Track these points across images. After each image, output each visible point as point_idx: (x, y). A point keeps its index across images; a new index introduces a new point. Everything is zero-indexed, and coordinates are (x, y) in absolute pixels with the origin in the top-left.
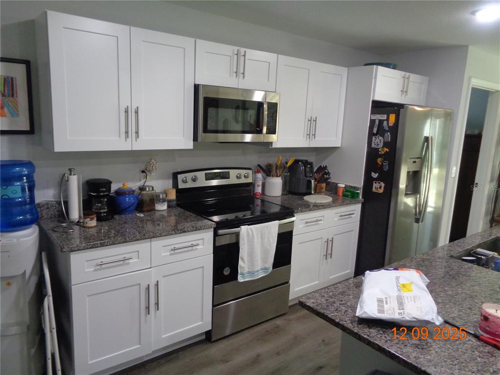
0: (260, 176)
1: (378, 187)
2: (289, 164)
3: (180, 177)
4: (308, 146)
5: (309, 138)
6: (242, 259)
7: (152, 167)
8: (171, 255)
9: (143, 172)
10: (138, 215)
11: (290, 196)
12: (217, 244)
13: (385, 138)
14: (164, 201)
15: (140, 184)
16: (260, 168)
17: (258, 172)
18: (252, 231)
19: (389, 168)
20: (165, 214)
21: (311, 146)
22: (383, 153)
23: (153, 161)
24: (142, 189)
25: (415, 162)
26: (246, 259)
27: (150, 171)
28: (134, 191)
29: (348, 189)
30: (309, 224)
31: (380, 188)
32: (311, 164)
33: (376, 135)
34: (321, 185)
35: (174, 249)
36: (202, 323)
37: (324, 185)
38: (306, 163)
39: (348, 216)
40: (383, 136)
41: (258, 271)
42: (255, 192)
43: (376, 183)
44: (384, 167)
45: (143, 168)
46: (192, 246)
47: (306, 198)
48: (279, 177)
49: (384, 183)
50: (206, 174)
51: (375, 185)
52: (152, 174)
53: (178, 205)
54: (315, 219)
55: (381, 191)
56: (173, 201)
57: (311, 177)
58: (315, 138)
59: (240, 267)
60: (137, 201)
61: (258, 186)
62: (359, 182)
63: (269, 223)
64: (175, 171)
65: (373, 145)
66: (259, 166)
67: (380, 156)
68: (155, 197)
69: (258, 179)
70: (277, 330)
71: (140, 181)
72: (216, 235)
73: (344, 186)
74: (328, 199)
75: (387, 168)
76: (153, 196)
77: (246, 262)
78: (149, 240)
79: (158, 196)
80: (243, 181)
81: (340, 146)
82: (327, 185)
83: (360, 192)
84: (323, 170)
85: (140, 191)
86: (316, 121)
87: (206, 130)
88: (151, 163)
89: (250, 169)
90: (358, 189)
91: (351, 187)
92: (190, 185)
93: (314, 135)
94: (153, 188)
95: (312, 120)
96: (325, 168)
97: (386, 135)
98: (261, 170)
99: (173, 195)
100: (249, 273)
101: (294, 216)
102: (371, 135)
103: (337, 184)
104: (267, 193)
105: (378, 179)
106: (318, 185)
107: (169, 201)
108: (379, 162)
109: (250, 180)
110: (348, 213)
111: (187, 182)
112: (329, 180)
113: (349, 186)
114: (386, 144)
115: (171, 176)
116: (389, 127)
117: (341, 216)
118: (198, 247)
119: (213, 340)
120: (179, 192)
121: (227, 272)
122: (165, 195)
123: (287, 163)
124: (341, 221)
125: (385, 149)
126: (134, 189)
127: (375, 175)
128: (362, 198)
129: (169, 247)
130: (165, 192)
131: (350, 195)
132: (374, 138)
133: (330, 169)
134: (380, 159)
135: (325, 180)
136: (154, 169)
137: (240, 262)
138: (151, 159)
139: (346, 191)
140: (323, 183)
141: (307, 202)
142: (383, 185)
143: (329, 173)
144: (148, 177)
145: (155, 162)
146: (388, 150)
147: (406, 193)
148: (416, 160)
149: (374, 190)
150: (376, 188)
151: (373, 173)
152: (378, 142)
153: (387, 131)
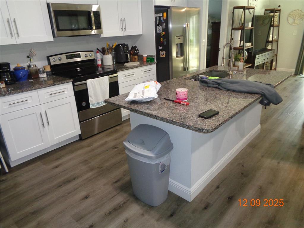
0: (98, 54)
1: (163, 54)
2: (114, 47)
3: (51, 58)
4: (123, 35)
5: (123, 30)
6: (91, 97)
7: (33, 54)
8: (50, 97)
9: (28, 57)
10: (30, 80)
11: (118, 64)
12: (76, 90)
13: (163, 26)
14: (44, 72)
15: (28, 64)
16: (98, 51)
17: (97, 52)
18: (94, 82)
19: (167, 43)
20: (46, 79)
21: (124, 35)
22: (163, 35)
23: (33, 50)
24: (29, 66)
25: (179, 38)
26: (93, 97)
27: (32, 56)
28: (24, 68)
29: (148, 57)
30: (127, 77)
31: (164, 54)
32: (127, 45)
33: (158, 25)
34: (135, 57)
35: (52, 94)
36: (75, 131)
37: (136, 57)
38: (124, 45)
39: (149, 71)
41: (101, 102)
42: (98, 64)
43: (161, 52)
44: (164, 43)
45: (28, 55)
46: (61, 92)
47: (126, 64)
48: (110, 54)
49: (165, 51)
50: (66, 56)
51: (161, 53)
52: (34, 58)
53: (53, 74)
54: (130, 74)
55: (164, 56)
56: (49, 72)
57: (127, 52)
58: (126, 30)
59: (90, 101)
60: (28, 73)
61: (99, 60)
62: (153, 53)
63: (103, 77)
64: (48, 56)
65: (158, 32)
66: (98, 49)
67: (162, 37)
68: (38, 70)
69: (98, 57)
70: (116, 131)
71: (28, 62)
72: (74, 86)
73: (146, 56)
74: (137, 63)
75: (166, 43)
76: (36, 70)
77: (93, 98)
78: (36, 90)
79: (39, 70)
80: (89, 58)
81: (142, 34)
82: (138, 57)
83: (155, 58)
84: (134, 48)
85: (28, 68)
86: (125, 20)
87: (58, 30)
88: (32, 51)
89: (92, 51)
90: (153, 56)
91: (150, 56)
92: (58, 62)
93: (125, 29)
94: (35, 65)
95: (123, 20)
96: (136, 47)
97: (163, 25)
98: (99, 52)
99: (48, 69)
100: (96, 103)
101: (117, 73)
102: (156, 26)
103: (143, 55)
104: (105, 64)
105: (162, 50)
106: (133, 57)
107: (47, 72)
108: (161, 40)
109: (93, 58)
110: (149, 70)
111: (55, 61)
112: (139, 54)
113: (149, 56)
114: (164, 30)
115: (46, 58)
116: (164, 20)
117: (145, 72)
118: (65, 92)
119: (83, 139)
120: (52, 67)
121: (84, 104)
122: (43, 69)
123: (113, 46)
124: (146, 74)
125: (164, 33)
126: (24, 66)
127: (160, 48)
128: (156, 61)
129: (48, 93)
130: (44, 68)
131: (150, 60)
132: (158, 28)
133: (138, 48)
134: (162, 39)
135: (137, 54)
136: (34, 55)
137: (90, 98)
138: (31, 49)
139: (148, 58)
140: (136, 56)
141: (126, 66)
142: (165, 52)
143: (138, 50)
144: (31, 60)
145: (34, 51)
146: (165, 33)
147: (177, 56)
148: (180, 37)
149: (161, 56)
150: (162, 55)
151: (159, 47)
152: (160, 29)
153: (163, 23)
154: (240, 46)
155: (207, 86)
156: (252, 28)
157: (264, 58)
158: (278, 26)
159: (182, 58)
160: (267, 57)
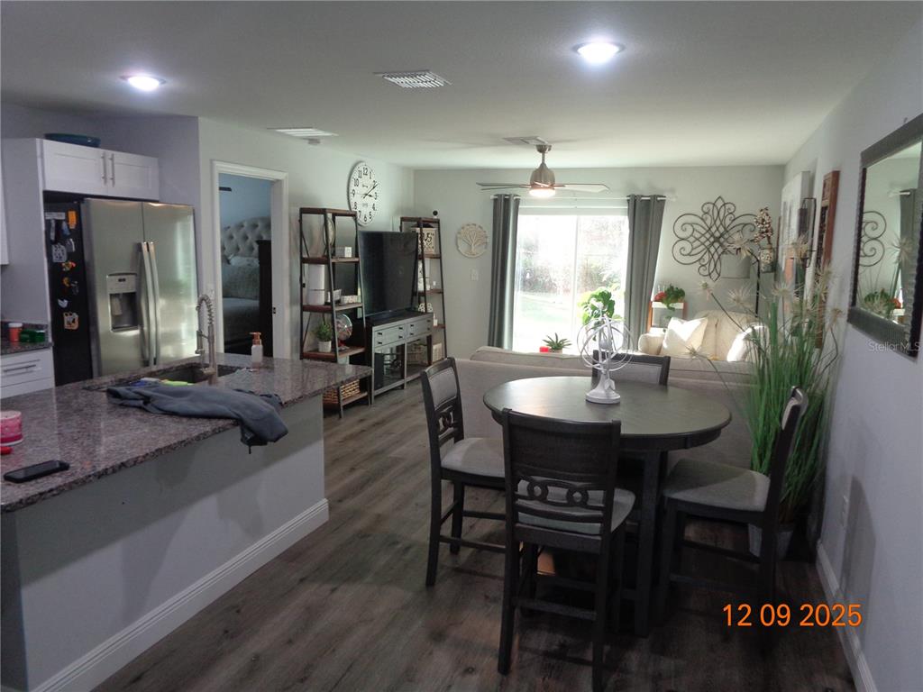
1: (71, 321)
13: (68, 247)
19: (80, 290)
22: (68, 269)
25: (122, 280)
29: (27, 330)
31: (74, 321)
33: (55, 243)
39: (24, 370)
40: (64, 244)
43: (67, 315)
44: (73, 290)
49: (77, 313)
51: (67, 319)
55: (75, 326)
62: (44, 317)
65: (55, 260)
67: (66, 274)
73: (20, 325)
75: (77, 291)
81: (7, 263)
83: (48, 331)
90: (41, 327)
91: (32, 326)
97: (69, 243)
102: (49, 243)
103: (7, 323)
105: (69, 309)
108: (66, 283)
110: (23, 366)
113: (30, 324)
114: (70, 256)
116: (70, 230)
117: (6, 371)
125: (71, 263)
127: (64, 304)
128: (53, 340)
131: (30, 338)
132: (54, 249)
134: (65, 279)
139: (24, 333)
142: (76, 316)
146: (74, 265)
147: (116, 327)
148: (123, 277)
149: (66, 326)
150: (69, 323)
151: (60, 301)
152: (60, 253)
153: (69, 237)
154: (326, 303)
155: (121, 405)
156: (356, 260)
157: (401, 333)
158: (439, 257)
159: (134, 333)
160: (411, 330)
